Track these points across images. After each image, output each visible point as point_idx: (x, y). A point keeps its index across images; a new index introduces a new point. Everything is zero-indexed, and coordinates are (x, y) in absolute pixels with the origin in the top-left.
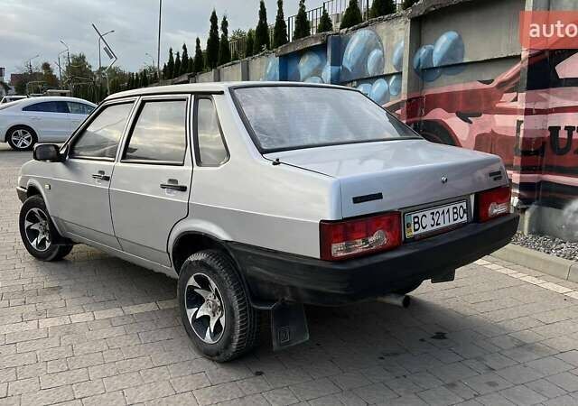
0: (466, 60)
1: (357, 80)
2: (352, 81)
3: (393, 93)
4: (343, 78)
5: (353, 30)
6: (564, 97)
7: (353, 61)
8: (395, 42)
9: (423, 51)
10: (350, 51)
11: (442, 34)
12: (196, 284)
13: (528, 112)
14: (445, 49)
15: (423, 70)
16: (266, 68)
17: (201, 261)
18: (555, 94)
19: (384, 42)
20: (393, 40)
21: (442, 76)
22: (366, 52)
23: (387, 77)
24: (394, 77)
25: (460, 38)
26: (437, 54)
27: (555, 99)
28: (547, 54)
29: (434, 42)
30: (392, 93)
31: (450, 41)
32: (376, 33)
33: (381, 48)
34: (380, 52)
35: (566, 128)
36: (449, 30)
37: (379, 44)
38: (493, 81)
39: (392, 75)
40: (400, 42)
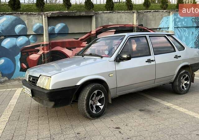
0: (69, 32)
1: (5, 36)
3: (32, 41)
7: (3, 28)
8: (33, 23)
9: (50, 28)
11: (58, 23)
14: (60, 28)
19: (26, 22)
21: (58, 36)
22: (13, 25)
23: (28, 36)
25: (66, 25)
26: (57, 29)
29: (55, 26)
30: (30, 41)
31: (62, 26)
32: (19, 18)
34: (24, 26)
36: (61, 23)
37: (22, 22)
38: (78, 39)
39: (31, 35)
40: (36, 23)
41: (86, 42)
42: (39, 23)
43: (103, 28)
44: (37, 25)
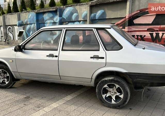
0: (107, 18)
1: (68, 22)
2: (66, 22)
4: (63, 21)
5: (65, 7)
6: (136, 28)
7: (67, 16)
8: (82, 12)
9: (93, 15)
10: (65, 13)
11: (99, 10)
12: (107, 87)
13: (128, 32)
14: (100, 15)
15: (92, 20)
16: (28, 17)
17: (112, 79)
18: (133, 27)
19: (78, 11)
20: (82, 11)
21: (99, 22)
22: (72, 14)
24: (82, 21)
25: (105, 12)
26: (97, 16)
27: (133, 28)
28: (132, 17)
29: (96, 12)
31: (102, 13)
32: (75, 8)
33: (77, 13)
34: (77, 14)
35: (137, 35)
36: (101, 10)
37: (76, 12)
38: (114, 24)
39: (81, 21)
40: (84, 12)
41: (122, 27)
42: (86, 11)
43: (140, 11)
44: (84, 13)
